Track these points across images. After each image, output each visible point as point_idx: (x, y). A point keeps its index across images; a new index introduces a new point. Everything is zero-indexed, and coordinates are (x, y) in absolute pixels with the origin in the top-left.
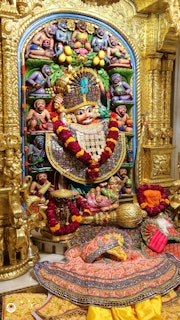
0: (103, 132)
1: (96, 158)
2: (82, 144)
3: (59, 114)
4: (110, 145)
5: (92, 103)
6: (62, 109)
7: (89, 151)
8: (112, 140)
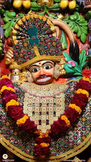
0: (63, 96)
1: (44, 129)
2: (27, 110)
3: (11, 70)
4: (69, 112)
5: (54, 58)
6: (15, 65)
7: (35, 119)
8: (73, 106)
